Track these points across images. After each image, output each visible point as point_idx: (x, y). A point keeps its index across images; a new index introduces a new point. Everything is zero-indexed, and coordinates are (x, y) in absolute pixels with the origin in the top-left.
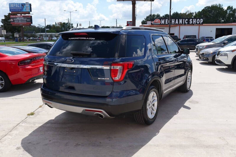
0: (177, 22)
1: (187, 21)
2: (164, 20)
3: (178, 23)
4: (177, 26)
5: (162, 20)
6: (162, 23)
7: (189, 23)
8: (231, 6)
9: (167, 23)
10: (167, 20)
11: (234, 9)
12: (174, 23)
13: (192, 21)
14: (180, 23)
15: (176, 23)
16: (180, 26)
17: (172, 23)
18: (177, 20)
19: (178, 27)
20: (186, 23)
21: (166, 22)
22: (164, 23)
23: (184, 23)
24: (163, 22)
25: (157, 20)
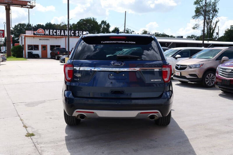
0: (62, 33)
1: (73, 33)
2: (48, 30)
3: (63, 35)
4: (63, 37)
5: (46, 30)
6: (46, 34)
7: (75, 35)
8: (105, 21)
9: (52, 34)
10: (52, 30)
11: (107, 23)
12: (59, 34)
13: (79, 33)
14: (66, 35)
15: (61, 35)
16: (66, 37)
17: (58, 34)
18: (62, 31)
19: (65, 38)
20: (73, 35)
21: (51, 32)
22: (48, 34)
23: (70, 35)
24: (47, 32)
25: (41, 30)
